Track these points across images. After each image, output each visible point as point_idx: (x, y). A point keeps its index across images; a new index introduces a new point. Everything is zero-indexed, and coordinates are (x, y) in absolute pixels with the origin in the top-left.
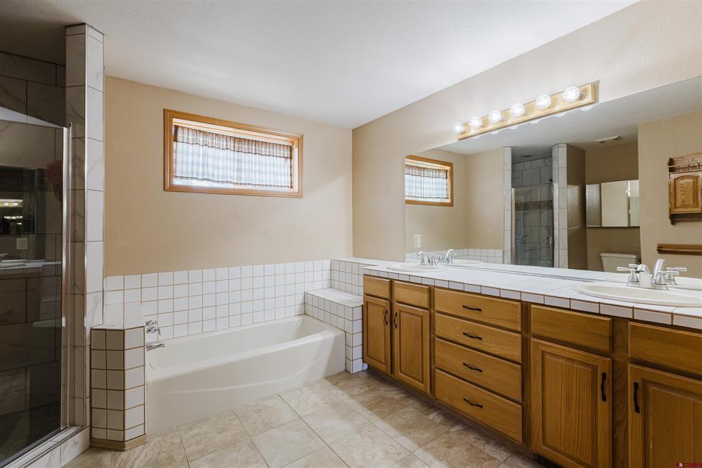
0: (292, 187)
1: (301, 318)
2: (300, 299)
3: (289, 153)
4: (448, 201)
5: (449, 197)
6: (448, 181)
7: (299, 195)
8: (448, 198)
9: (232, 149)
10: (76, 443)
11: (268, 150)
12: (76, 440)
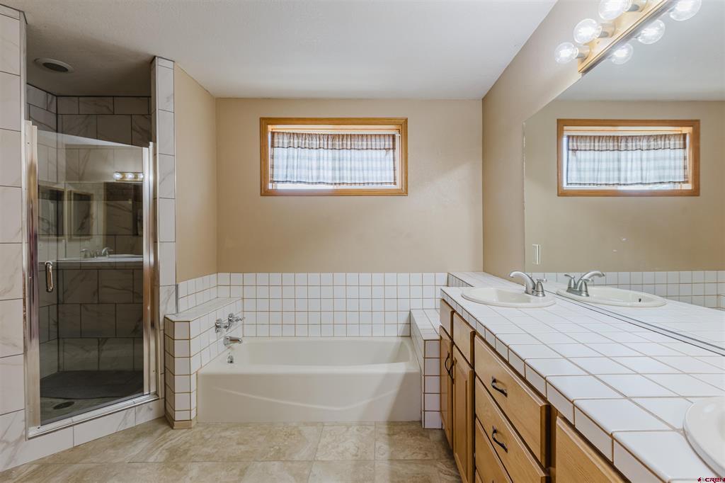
0: (395, 183)
1: (400, 340)
2: (403, 318)
3: (391, 143)
4: (688, 187)
5: (690, 179)
6: (688, 152)
7: (404, 192)
8: (687, 182)
9: (326, 147)
10: (151, 410)
11: (365, 143)
12: (151, 406)
